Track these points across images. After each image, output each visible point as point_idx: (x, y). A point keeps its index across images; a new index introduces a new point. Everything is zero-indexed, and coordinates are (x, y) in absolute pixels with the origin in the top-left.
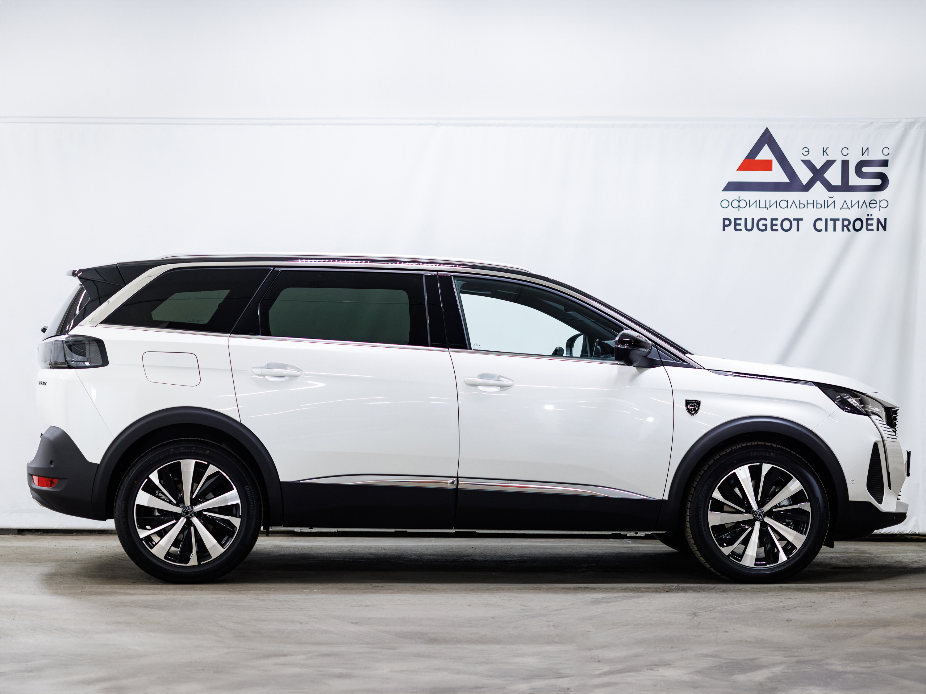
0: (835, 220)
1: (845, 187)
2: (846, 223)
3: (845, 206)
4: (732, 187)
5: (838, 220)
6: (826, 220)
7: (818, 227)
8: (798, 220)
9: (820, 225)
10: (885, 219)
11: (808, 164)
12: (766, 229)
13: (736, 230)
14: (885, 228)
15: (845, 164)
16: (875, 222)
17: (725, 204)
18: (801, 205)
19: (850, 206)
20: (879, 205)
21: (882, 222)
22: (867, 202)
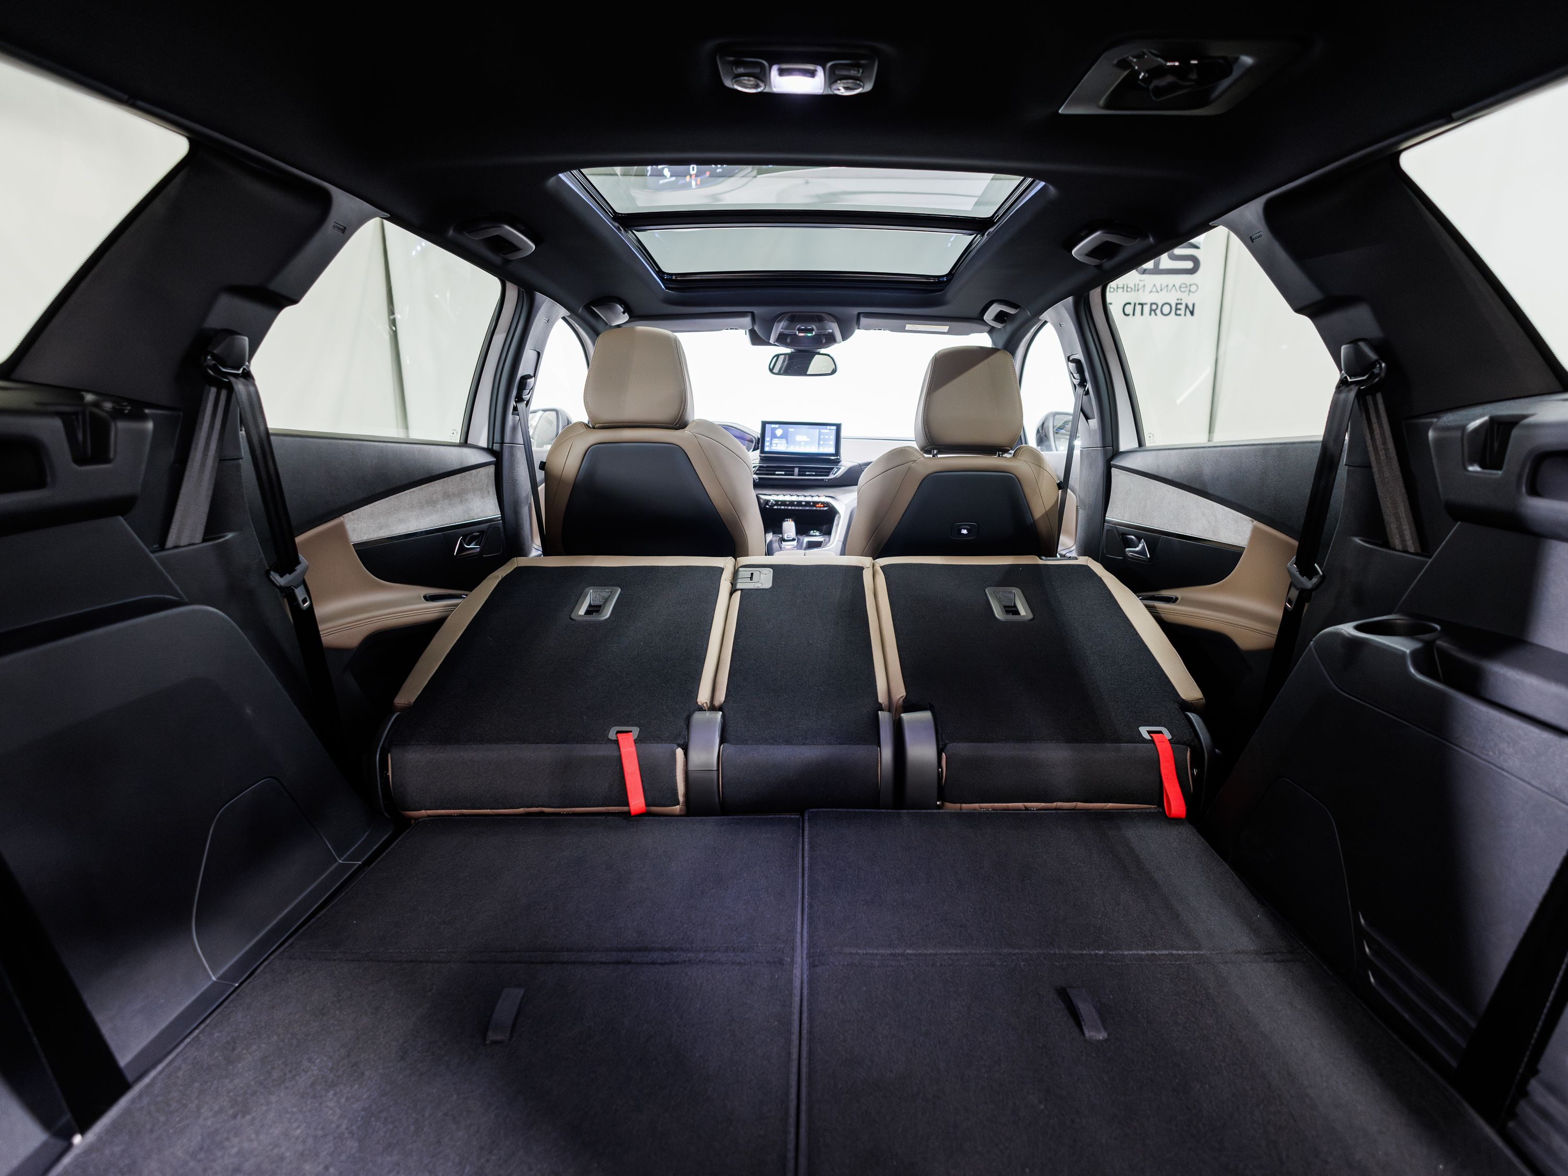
0: (1142, 305)
1: (1156, 270)
2: (1154, 307)
3: (1155, 289)
5: (1146, 304)
6: (1135, 304)
7: (1127, 312)
9: (1129, 309)
10: (1194, 305)
14: (1192, 313)
16: (1183, 307)
19: (1159, 290)
20: (1188, 289)
21: (1191, 307)
22: (1177, 286)
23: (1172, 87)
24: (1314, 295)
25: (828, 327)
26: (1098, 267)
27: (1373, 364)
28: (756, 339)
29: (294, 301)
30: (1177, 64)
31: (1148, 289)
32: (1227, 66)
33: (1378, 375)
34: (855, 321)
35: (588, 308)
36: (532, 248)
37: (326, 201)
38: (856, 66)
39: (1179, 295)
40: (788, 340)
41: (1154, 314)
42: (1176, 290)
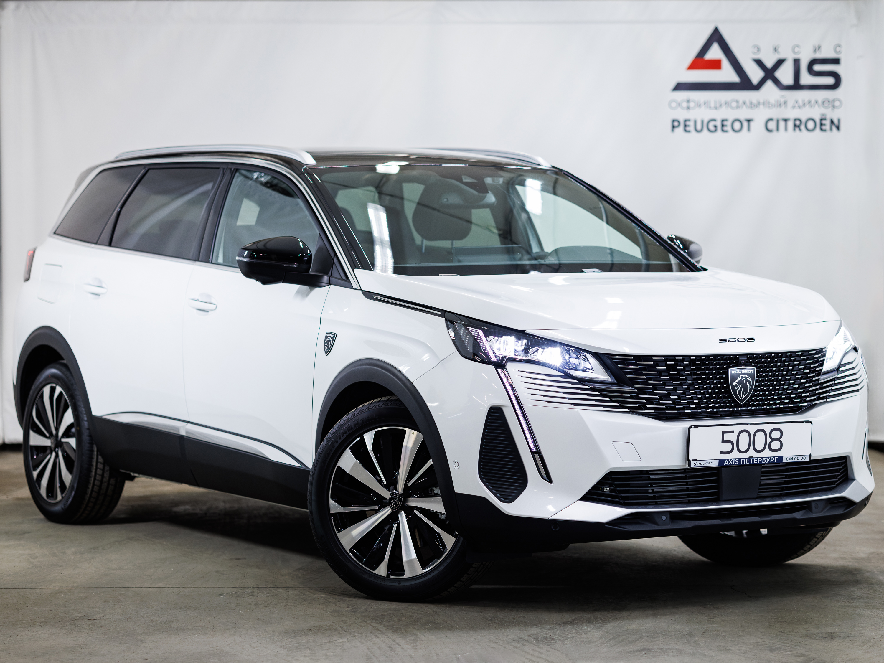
0: (786, 120)
1: (797, 86)
2: (798, 123)
3: (797, 105)
4: (680, 87)
5: (790, 120)
6: (778, 120)
7: (769, 127)
8: (749, 121)
9: (772, 125)
10: (839, 120)
11: (759, 63)
12: (716, 130)
13: (686, 131)
14: (838, 128)
15: (797, 62)
16: (827, 123)
17: (674, 105)
18: (753, 106)
19: (801, 106)
20: (832, 104)
21: (836, 122)
22: (820, 101)
31: (790, 104)
39: (823, 110)
41: (797, 129)
42: (819, 106)
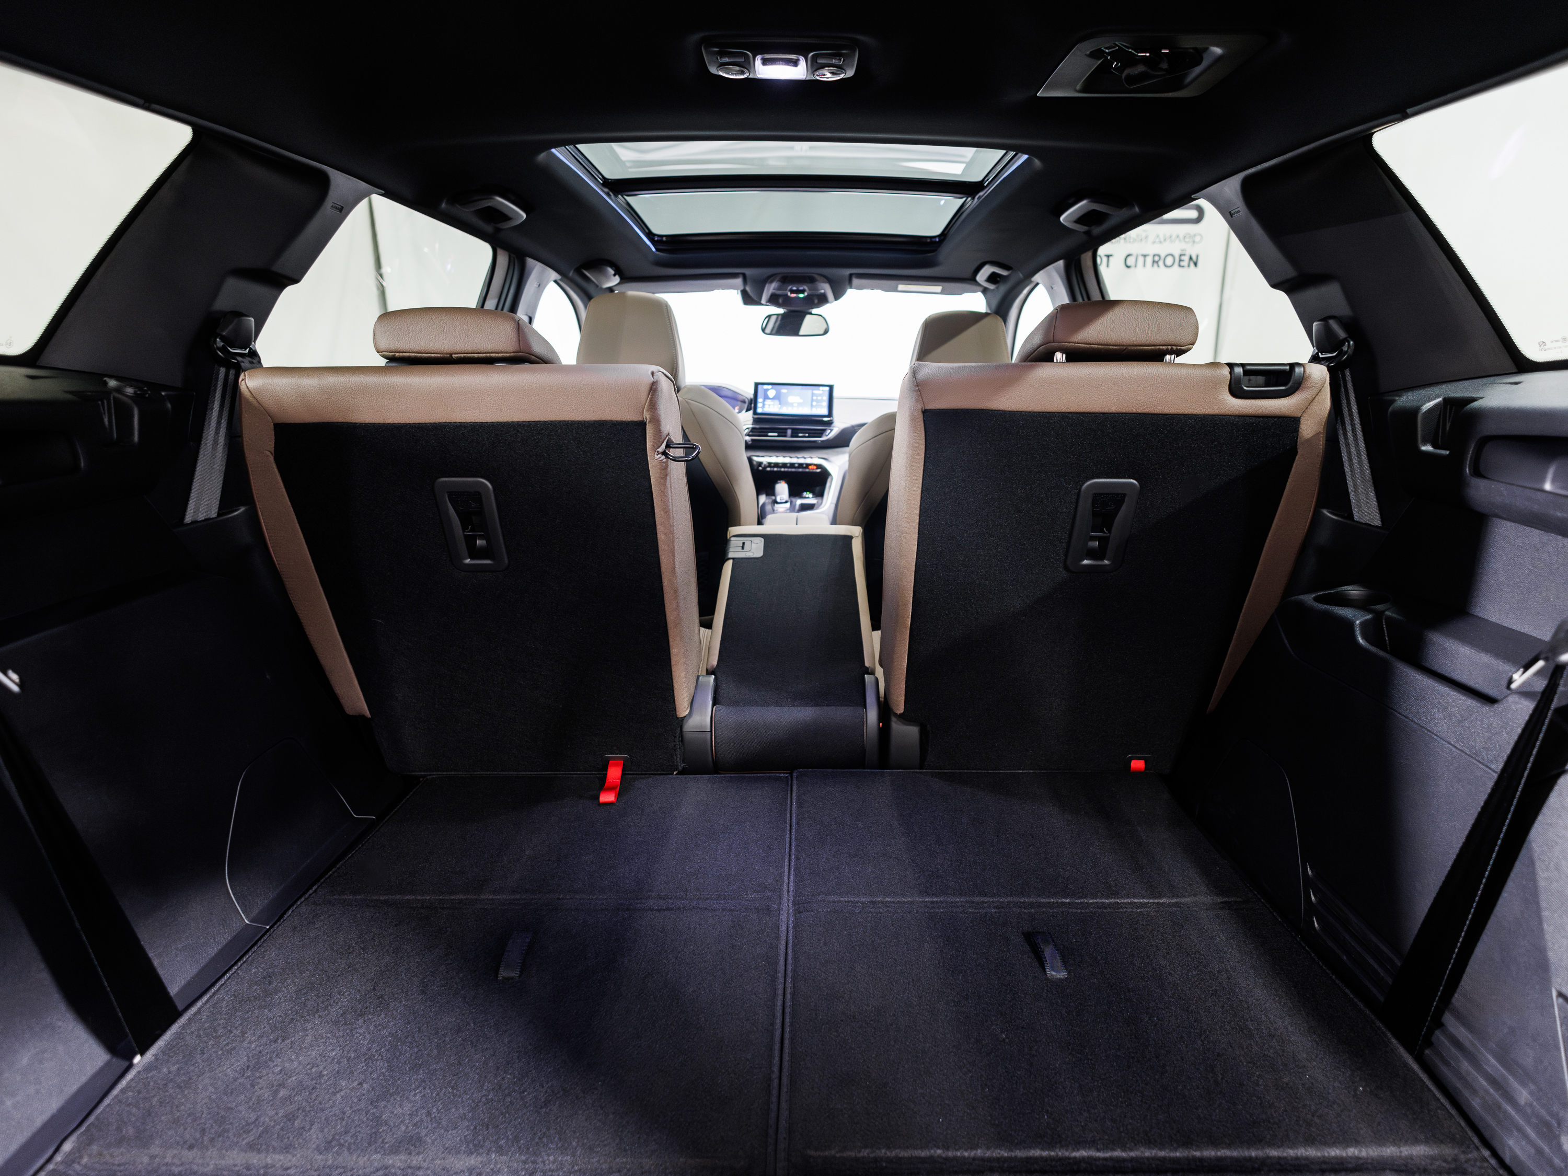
0: (1145, 256)
2: (1157, 258)
5: (1148, 255)
6: (1137, 256)
7: (1129, 263)
8: (1108, 256)
9: (1131, 261)
10: (1197, 256)
14: (1196, 264)
16: (1186, 258)
19: (1162, 240)
20: (1192, 239)
21: (1194, 258)
22: (1181, 236)
23: (1143, 77)
24: (1289, 272)
25: (820, 288)
26: (1087, 233)
27: (1342, 342)
28: (748, 299)
29: (296, 281)
30: (1148, 55)
31: (1151, 239)
32: (1197, 56)
33: (1346, 352)
34: (847, 283)
35: (579, 271)
36: (523, 217)
37: (324, 183)
38: (838, 55)
39: (1183, 246)
40: (780, 301)
41: (1155, 265)
42: (1180, 240)
